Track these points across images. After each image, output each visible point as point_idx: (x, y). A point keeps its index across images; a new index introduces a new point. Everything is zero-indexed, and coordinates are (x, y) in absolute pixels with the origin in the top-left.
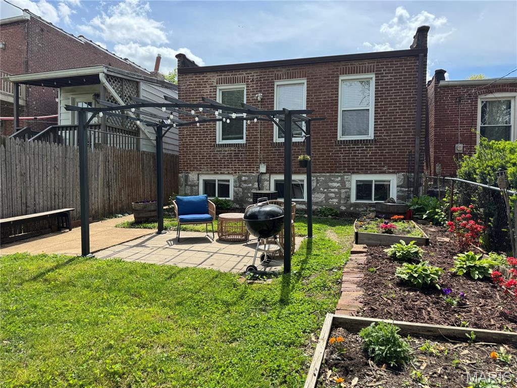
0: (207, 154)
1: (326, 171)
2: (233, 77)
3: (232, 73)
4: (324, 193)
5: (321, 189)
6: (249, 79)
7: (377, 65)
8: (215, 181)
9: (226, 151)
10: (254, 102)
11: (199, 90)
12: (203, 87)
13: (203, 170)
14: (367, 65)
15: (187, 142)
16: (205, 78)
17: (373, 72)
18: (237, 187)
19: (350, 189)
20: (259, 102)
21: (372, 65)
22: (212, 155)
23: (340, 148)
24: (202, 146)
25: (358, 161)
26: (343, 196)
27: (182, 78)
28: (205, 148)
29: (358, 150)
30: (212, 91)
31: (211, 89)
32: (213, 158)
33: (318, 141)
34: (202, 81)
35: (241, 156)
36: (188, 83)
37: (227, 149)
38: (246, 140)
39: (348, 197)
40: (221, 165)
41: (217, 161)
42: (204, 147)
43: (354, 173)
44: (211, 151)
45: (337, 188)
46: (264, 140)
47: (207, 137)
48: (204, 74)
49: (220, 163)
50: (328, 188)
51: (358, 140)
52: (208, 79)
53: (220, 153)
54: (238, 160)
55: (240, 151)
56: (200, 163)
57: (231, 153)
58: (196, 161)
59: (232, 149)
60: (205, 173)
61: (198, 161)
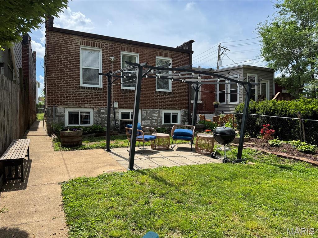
0: (72, 93)
1: (151, 108)
2: (93, 43)
3: (92, 40)
4: (150, 120)
5: (149, 118)
8: (78, 112)
9: (88, 92)
11: (66, 46)
12: (69, 45)
13: (69, 104)
15: (55, 83)
16: (71, 39)
17: (171, 57)
18: (97, 117)
19: (162, 117)
21: (171, 53)
22: (77, 94)
24: (69, 87)
25: (166, 103)
26: (159, 121)
29: (166, 97)
30: (77, 48)
32: (78, 97)
34: (68, 40)
35: (100, 96)
36: (56, 39)
37: (89, 91)
38: (103, 86)
39: (161, 122)
40: (85, 102)
41: (82, 98)
42: (70, 88)
43: (164, 109)
44: (75, 91)
45: (157, 117)
46: (115, 87)
47: (72, 81)
48: (70, 35)
49: (84, 100)
50: (153, 117)
52: (73, 40)
53: (84, 93)
54: (97, 99)
55: (99, 93)
56: (67, 100)
57: (93, 94)
58: (63, 98)
59: (93, 91)
60: (71, 106)
61: (65, 98)
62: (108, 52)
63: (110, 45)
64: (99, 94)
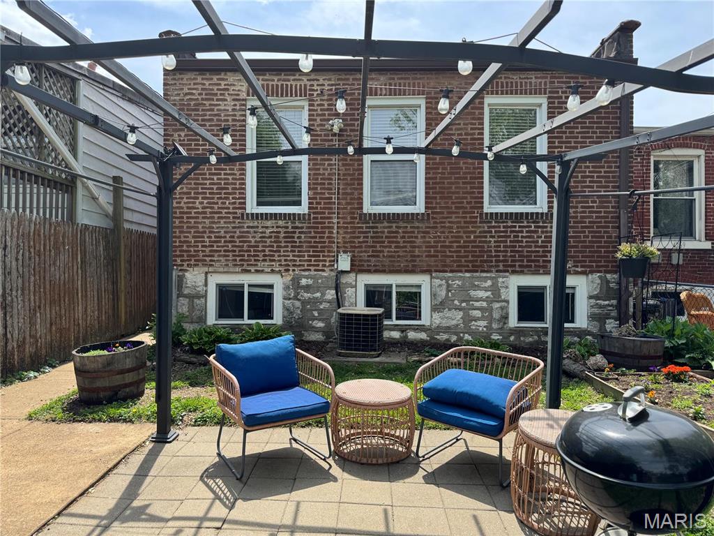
0: (225, 232)
1: (463, 269)
2: (282, 85)
3: (279, 77)
4: (460, 310)
5: (456, 302)
6: (314, 90)
7: (551, 83)
8: (242, 286)
9: (267, 227)
10: (325, 135)
11: (210, 105)
12: (218, 100)
13: (217, 264)
14: (533, 81)
15: (182, 208)
16: (223, 83)
17: (545, 94)
18: (290, 299)
19: (507, 302)
20: (335, 135)
21: (543, 81)
22: (238, 234)
23: (489, 227)
24: (216, 216)
25: (522, 251)
26: (496, 315)
27: (174, 79)
28: (222, 221)
29: (522, 232)
30: (238, 108)
31: (235, 105)
32: (240, 242)
33: (448, 213)
34: (215, 88)
35: (299, 238)
36: (186, 91)
37: (269, 223)
38: (309, 208)
39: (505, 318)
40: (258, 256)
41: (249, 246)
42: (219, 218)
43: (514, 272)
44: (234, 228)
45: (487, 299)
46: (346, 208)
47: (226, 198)
48: (220, 74)
49: (255, 251)
50: (469, 299)
51: (522, 214)
52: (228, 85)
53: (255, 232)
54: (292, 247)
55: (297, 228)
56: (211, 251)
57: (279, 232)
58: (203, 246)
59: (281, 223)
60: (221, 270)
61: (205, 246)
62: (326, 107)
63: (332, 85)
64: (297, 231)
